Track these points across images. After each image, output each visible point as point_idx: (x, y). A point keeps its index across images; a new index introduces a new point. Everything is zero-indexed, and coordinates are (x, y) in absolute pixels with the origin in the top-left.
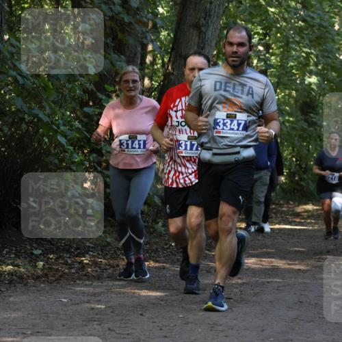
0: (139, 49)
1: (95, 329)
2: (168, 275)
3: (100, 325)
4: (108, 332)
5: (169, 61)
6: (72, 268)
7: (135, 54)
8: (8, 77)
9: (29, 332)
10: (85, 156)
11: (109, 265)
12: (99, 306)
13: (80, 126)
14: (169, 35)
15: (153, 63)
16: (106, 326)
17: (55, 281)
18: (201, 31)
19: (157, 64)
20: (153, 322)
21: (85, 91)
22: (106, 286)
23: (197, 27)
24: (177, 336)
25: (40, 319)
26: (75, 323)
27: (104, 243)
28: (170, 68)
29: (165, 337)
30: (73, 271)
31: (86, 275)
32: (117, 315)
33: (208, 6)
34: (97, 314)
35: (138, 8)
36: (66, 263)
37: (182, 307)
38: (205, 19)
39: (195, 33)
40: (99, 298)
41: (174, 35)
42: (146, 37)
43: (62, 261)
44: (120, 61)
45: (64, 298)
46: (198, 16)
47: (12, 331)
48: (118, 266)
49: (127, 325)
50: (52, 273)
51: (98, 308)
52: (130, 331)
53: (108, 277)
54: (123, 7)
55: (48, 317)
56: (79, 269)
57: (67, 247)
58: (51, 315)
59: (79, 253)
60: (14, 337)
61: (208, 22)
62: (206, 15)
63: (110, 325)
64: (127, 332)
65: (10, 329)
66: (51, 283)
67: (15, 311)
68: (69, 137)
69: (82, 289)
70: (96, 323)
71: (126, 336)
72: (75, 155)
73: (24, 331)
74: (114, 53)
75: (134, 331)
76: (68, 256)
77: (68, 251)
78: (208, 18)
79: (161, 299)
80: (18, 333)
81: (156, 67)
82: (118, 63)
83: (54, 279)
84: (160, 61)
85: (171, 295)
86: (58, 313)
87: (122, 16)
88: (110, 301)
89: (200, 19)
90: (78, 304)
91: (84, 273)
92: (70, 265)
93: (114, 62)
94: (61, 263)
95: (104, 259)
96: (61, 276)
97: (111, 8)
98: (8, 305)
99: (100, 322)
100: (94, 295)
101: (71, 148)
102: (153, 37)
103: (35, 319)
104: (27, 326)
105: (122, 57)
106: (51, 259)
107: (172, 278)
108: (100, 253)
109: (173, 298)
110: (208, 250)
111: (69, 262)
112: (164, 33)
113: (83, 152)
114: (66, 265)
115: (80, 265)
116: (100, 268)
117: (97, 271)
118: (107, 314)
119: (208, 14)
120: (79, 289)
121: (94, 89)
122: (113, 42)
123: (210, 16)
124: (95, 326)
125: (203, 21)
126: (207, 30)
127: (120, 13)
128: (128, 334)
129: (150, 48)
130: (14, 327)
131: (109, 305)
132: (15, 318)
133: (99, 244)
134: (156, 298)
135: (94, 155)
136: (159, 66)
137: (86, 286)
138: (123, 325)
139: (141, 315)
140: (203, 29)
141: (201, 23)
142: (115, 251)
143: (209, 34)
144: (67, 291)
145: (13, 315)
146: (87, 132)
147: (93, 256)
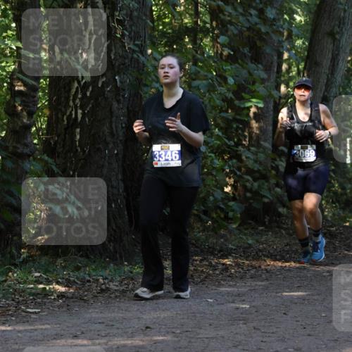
0: (275, 58)
1: (240, 328)
2: (309, 275)
3: (245, 324)
4: (253, 331)
5: (305, 68)
6: (216, 270)
7: (272, 63)
8: (152, 88)
9: (178, 331)
10: (226, 161)
11: (251, 266)
12: (244, 306)
13: (220, 134)
14: (304, 43)
15: (289, 70)
16: (252, 325)
17: (201, 282)
18: (336, 39)
19: (292, 72)
20: (297, 321)
21: (225, 100)
22: (249, 286)
23: (332, 34)
24: (321, 335)
25: (188, 319)
26: (221, 322)
27: (246, 245)
28: (305, 75)
29: (309, 335)
30: (217, 272)
31: (229, 276)
32: (262, 314)
33: (342, 14)
34: (242, 314)
35: (274, 19)
36: (210, 265)
37: (324, 306)
38: (339, 27)
39: (330, 40)
40: (244, 298)
41: (309, 44)
42: (283, 47)
43: (207, 263)
44: (258, 70)
45: (211, 299)
46: (332, 24)
47: (162, 330)
48: (260, 267)
49: (272, 324)
50: (197, 275)
51: (243, 308)
52: (275, 330)
53: (252, 278)
54: (260, 18)
55: (195, 316)
56: (223, 270)
57: (211, 250)
58: (198, 315)
59: (222, 255)
60: (164, 335)
61: (342, 30)
62: (340, 22)
63: (255, 324)
64: (271, 331)
65: (160, 329)
66: (197, 284)
67: (164, 310)
68: (210, 145)
69: (227, 289)
70: (241, 322)
71: (271, 335)
72: (216, 161)
73: (174, 330)
74: (252, 63)
75: (278, 330)
76: (212, 258)
77: (212, 254)
78: (341, 26)
79: (303, 298)
80: (168, 333)
81: (291, 74)
82: (256, 72)
83: (199, 280)
84: (296, 69)
85: (313, 295)
86: (204, 313)
87: (258, 26)
88: (253, 301)
89: (334, 27)
90: (223, 304)
91: (228, 274)
92: (214, 266)
93: (251, 71)
94: (206, 265)
95: (247, 260)
96: (206, 277)
97: (248, 20)
98: (156, 305)
99: (246, 321)
100: (239, 295)
101: (213, 155)
102: (288, 46)
103: (183, 319)
104: (176, 325)
105: (260, 66)
106: (196, 261)
107: (313, 278)
108: (242, 254)
109: (315, 297)
110: (347, 250)
111: (214, 263)
112: (299, 42)
113: (223, 159)
114: (211, 266)
115: (224, 267)
116: (242, 269)
117: (240, 272)
118: (251, 314)
119: (342, 22)
120: (224, 289)
121: (233, 97)
122: (250, 52)
123: (344, 24)
124: (241, 325)
125: (337, 29)
126: (341, 37)
127: (256, 24)
128: (273, 333)
129: (286, 56)
130: (163, 327)
131: (254, 304)
132: (164, 318)
133: (241, 247)
134: (298, 297)
135: (234, 161)
136: (294, 73)
137: (230, 286)
138: (267, 324)
139: (284, 314)
140: (337, 36)
141: (335, 31)
142: (257, 253)
143: (343, 41)
144: (213, 291)
145: (162, 316)
146: (227, 139)
147: (236, 258)
